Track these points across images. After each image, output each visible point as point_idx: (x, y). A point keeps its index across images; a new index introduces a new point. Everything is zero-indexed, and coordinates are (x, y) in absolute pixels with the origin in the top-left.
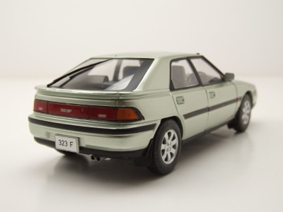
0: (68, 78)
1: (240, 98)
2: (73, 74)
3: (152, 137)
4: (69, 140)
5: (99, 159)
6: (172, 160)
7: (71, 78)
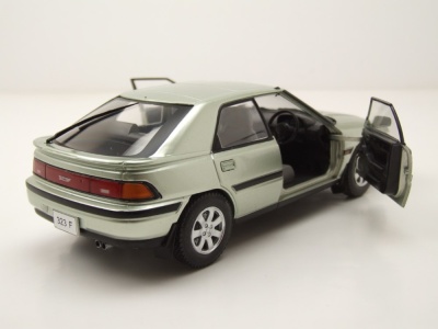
0: (77, 129)
1: (350, 151)
2: (84, 125)
3: (176, 220)
4: (68, 219)
5: (104, 247)
6: (216, 246)
7: (82, 129)
